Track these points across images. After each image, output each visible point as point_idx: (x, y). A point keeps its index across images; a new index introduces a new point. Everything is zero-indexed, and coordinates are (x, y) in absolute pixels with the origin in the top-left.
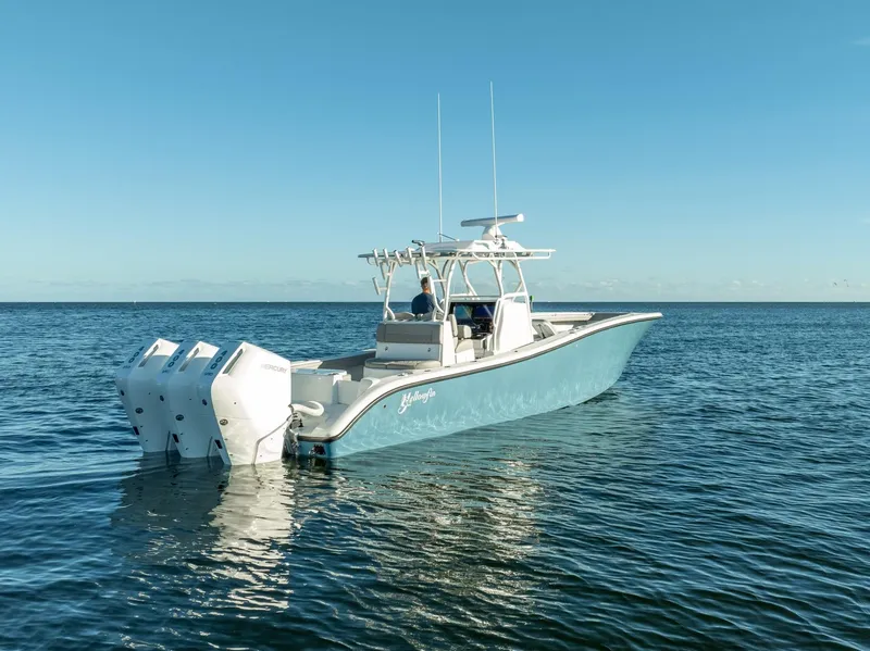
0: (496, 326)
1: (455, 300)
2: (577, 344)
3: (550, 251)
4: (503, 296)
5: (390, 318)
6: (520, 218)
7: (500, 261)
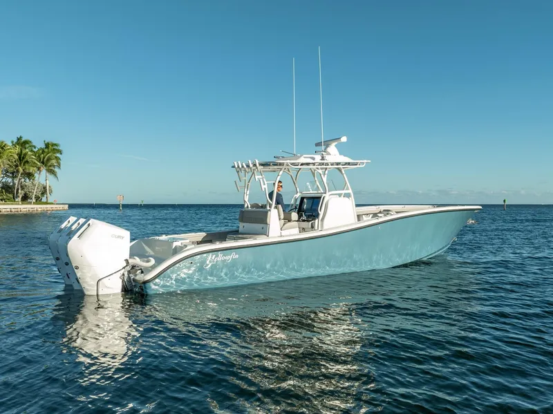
0: (321, 213)
1: (304, 196)
2: (379, 226)
3: (366, 161)
4: (328, 193)
5: (248, 207)
6: (344, 139)
7: (326, 169)
